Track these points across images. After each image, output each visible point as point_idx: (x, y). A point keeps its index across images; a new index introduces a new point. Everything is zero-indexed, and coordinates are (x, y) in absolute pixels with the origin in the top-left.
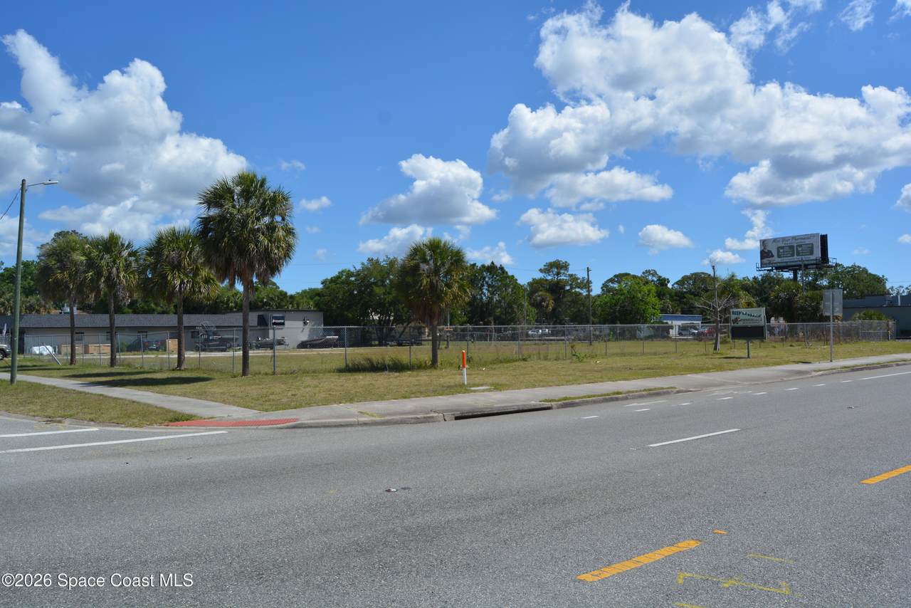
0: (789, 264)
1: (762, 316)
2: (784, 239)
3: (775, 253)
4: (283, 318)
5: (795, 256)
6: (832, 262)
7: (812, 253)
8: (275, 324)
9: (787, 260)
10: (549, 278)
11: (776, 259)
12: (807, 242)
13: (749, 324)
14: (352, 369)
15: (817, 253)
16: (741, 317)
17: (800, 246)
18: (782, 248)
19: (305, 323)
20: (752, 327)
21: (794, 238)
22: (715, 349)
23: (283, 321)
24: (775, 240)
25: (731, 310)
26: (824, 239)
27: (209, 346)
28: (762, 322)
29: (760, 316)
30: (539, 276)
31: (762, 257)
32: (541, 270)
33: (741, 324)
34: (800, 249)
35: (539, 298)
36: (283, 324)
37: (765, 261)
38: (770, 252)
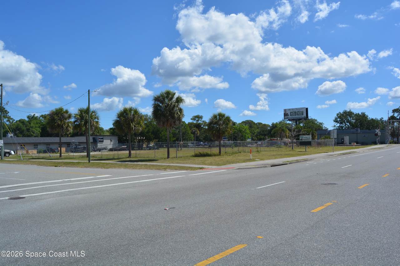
0: (294, 118)
1: (311, 138)
2: (292, 109)
3: (289, 114)
4: (102, 139)
5: (297, 116)
6: (309, 118)
7: (303, 114)
8: (100, 141)
9: (294, 117)
10: (195, 122)
11: (290, 117)
12: (301, 110)
13: (306, 141)
14: (196, 156)
15: (305, 115)
16: (303, 138)
17: (298, 112)
18: (292, 112)
19: (111, 141)
20: (307, 142)
21: (296, 109)
22: (292, 149)
23: (103, 140)
24: (289, 110)
25: (300, 136)
26: (307, 109)
27: (78, 150)
28: (310, 140)
29: (310, 138)
30: (191, 121)
31: (285, 116)
32: (191, 119)
33: (303, 141)
34: (298, 113)
35: (194, 130)
36: (103, 141)
37: (286, 117)
38: (287, 114)
